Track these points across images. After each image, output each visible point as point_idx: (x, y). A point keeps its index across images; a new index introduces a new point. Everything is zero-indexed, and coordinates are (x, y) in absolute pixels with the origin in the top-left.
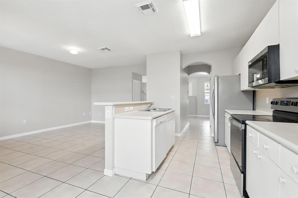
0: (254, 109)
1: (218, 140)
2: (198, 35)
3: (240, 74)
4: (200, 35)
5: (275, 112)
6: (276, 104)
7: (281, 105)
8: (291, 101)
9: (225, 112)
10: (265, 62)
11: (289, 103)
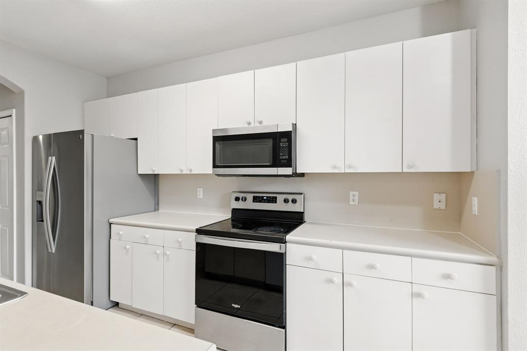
0: (156, 209)
6: (243, 200)
7: (256, 202)
8: (276, 197)
9: (110, 224)
10: (283, 143)
11: (273, 200)
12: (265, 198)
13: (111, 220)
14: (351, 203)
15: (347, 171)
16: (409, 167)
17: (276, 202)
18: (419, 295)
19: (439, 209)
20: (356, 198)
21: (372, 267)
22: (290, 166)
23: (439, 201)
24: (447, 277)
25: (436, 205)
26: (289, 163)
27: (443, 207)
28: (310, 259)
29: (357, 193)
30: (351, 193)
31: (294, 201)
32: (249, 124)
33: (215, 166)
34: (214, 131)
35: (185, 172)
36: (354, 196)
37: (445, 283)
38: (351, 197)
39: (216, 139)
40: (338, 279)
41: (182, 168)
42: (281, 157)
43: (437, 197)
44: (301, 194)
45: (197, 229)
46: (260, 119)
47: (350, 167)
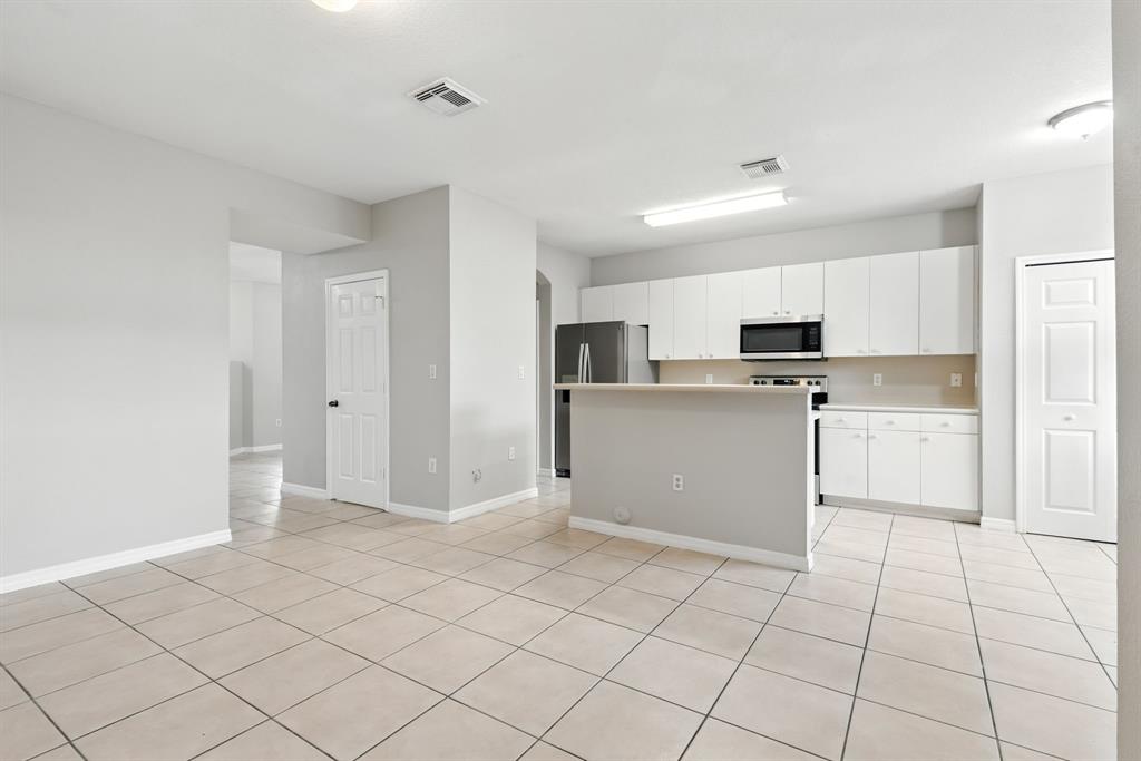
3: (647, 326)
8: (799, 380)
10: (813, 331)
12: (787, 381)
14: (875, 384)
15: (871, 354)
16: (924, 351)
18: (926, 439)
19: (956, 387)
20: (880, 380)
21: (891, 423)
22: (819, 350)
23: (956, 380)
24: (946, 425)
25: (953, 384)
26: (818, 348)
27: (959, 385)
28: (841, 421)
29: (880, 375)
30: (875, 375)
31: (818, 384)
32: (776, 313)
33: (742, 351)
34: (742, 320)
35: (704, 358)
36: (878, 378)
37: (944, 430)
38: (875, 379)
39: (744, 328)
40: (863, 434)
41: (701, 353)
42: (810, 344)
43: (954, 376)
44: (826, 376)
46: (787, 310)
47: (874, 351)
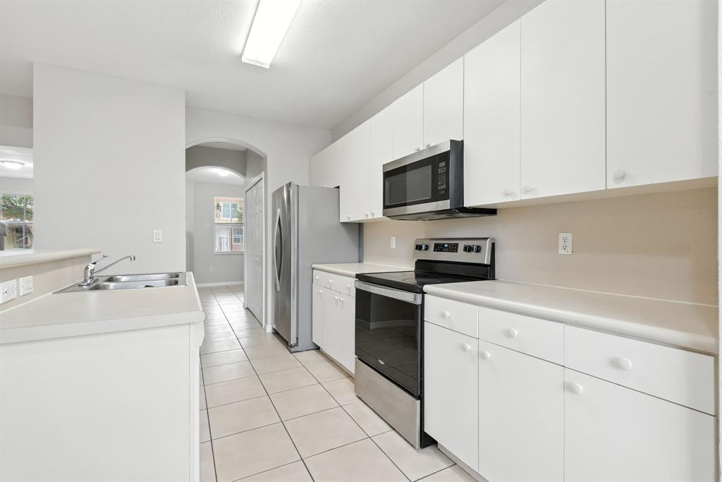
0: (360, 261)
1: (297, 338)
2: (262, 63)
3: (338, 187)
4: (268, 67)
5: (420, 263)
6: (426, 249)
7: (437, 251)
8: (458, 244)
9: (313, 269)
10: (442, 168)
11: (454, 248)
12: (446, 246)
13: (314, 266)
14: (561, 251)
15: (524, 197)
17: (457, 252)
20: (569, 243)
21: (508, 333)
22: (448, 198)
26: (446, 193)
30: (562, 236)
31: (479, 249)
33: (386, 206)
34: (384, 165)
36: (566, 241)
38: (561, 243)
39: (386, 175)
41: (367, 213)
42: (439, 188)
44: (487, 239)
45: (357, 275)
46: (426, 143)
